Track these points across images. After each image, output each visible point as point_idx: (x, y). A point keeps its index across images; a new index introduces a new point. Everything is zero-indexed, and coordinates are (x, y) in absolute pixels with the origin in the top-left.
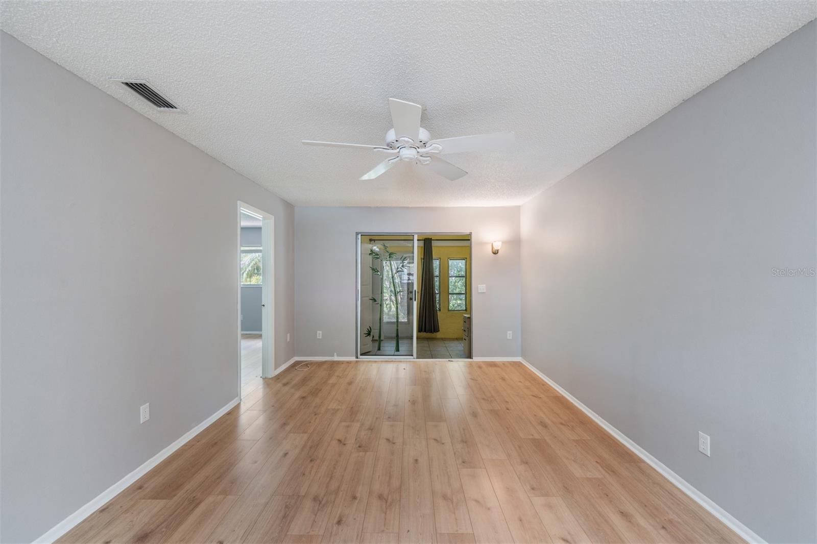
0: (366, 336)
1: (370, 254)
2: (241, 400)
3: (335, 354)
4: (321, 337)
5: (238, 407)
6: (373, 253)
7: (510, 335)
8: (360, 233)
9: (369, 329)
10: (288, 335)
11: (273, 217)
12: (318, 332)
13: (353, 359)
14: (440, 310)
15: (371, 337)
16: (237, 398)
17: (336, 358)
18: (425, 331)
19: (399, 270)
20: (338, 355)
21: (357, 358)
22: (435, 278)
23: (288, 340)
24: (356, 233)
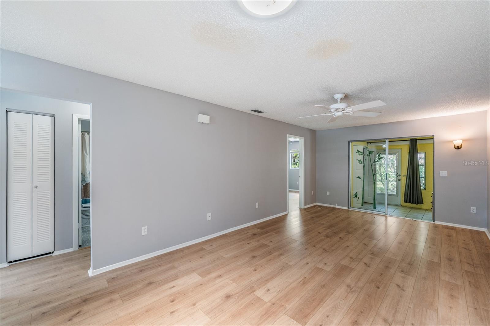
0: (354, 197)
1: (357, 152)
2: (288, 213)
3: (336, 204)
4: (329, 195)
5: (287, 215)
6: (359, 151)
7: (473, 210)
8: (351, 141)
9: (356, 193)
10: (312, 192)
11: (304, 138)
12: (328, 192)
13: (347, 208)
14: (425, 189)
15: (357, 198)
16: (287, 212)
17: (337, 207)
18: (410, 202)
19: (375, 161)
20: (338, 205)
21: (349, 208)
22: (420, 166)
23: (312, 194)
24: (348, 141)
